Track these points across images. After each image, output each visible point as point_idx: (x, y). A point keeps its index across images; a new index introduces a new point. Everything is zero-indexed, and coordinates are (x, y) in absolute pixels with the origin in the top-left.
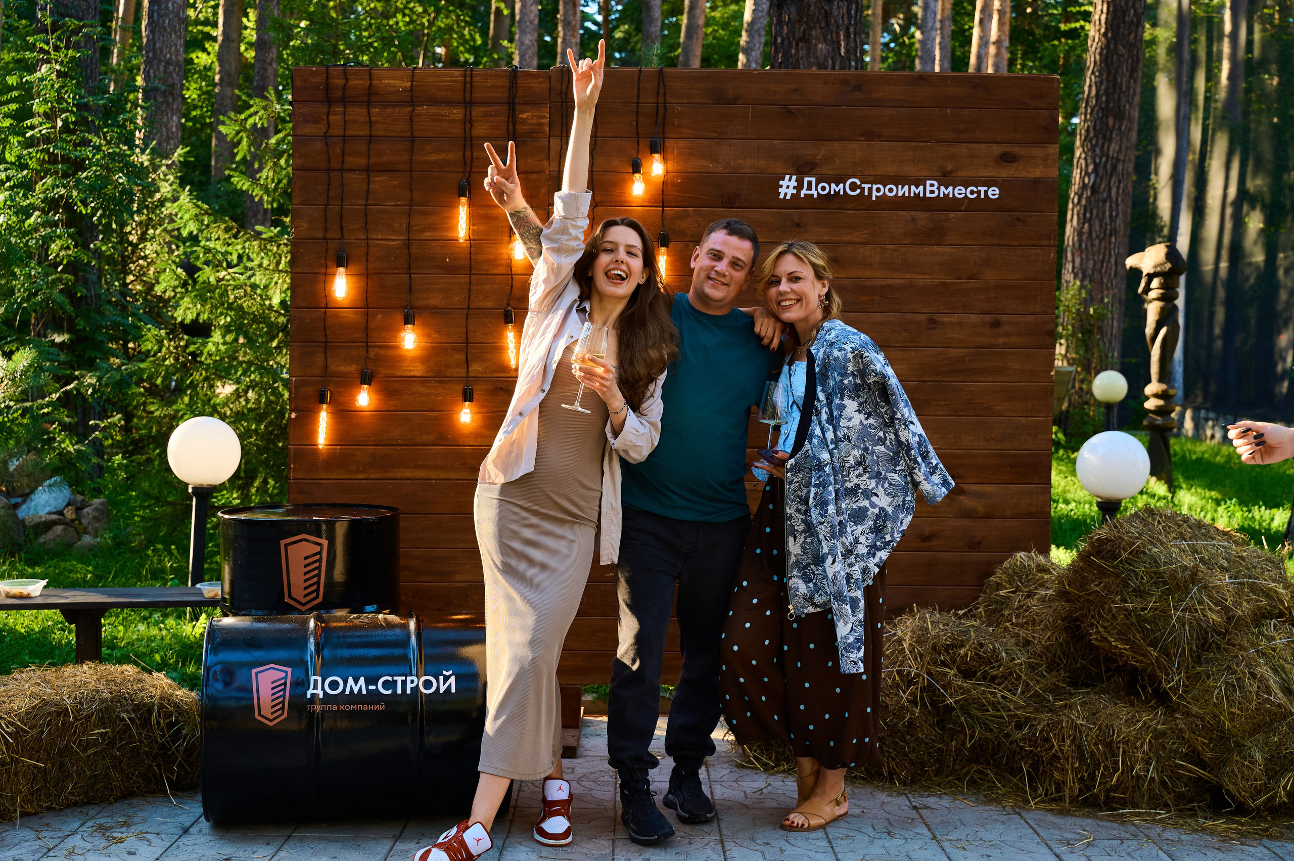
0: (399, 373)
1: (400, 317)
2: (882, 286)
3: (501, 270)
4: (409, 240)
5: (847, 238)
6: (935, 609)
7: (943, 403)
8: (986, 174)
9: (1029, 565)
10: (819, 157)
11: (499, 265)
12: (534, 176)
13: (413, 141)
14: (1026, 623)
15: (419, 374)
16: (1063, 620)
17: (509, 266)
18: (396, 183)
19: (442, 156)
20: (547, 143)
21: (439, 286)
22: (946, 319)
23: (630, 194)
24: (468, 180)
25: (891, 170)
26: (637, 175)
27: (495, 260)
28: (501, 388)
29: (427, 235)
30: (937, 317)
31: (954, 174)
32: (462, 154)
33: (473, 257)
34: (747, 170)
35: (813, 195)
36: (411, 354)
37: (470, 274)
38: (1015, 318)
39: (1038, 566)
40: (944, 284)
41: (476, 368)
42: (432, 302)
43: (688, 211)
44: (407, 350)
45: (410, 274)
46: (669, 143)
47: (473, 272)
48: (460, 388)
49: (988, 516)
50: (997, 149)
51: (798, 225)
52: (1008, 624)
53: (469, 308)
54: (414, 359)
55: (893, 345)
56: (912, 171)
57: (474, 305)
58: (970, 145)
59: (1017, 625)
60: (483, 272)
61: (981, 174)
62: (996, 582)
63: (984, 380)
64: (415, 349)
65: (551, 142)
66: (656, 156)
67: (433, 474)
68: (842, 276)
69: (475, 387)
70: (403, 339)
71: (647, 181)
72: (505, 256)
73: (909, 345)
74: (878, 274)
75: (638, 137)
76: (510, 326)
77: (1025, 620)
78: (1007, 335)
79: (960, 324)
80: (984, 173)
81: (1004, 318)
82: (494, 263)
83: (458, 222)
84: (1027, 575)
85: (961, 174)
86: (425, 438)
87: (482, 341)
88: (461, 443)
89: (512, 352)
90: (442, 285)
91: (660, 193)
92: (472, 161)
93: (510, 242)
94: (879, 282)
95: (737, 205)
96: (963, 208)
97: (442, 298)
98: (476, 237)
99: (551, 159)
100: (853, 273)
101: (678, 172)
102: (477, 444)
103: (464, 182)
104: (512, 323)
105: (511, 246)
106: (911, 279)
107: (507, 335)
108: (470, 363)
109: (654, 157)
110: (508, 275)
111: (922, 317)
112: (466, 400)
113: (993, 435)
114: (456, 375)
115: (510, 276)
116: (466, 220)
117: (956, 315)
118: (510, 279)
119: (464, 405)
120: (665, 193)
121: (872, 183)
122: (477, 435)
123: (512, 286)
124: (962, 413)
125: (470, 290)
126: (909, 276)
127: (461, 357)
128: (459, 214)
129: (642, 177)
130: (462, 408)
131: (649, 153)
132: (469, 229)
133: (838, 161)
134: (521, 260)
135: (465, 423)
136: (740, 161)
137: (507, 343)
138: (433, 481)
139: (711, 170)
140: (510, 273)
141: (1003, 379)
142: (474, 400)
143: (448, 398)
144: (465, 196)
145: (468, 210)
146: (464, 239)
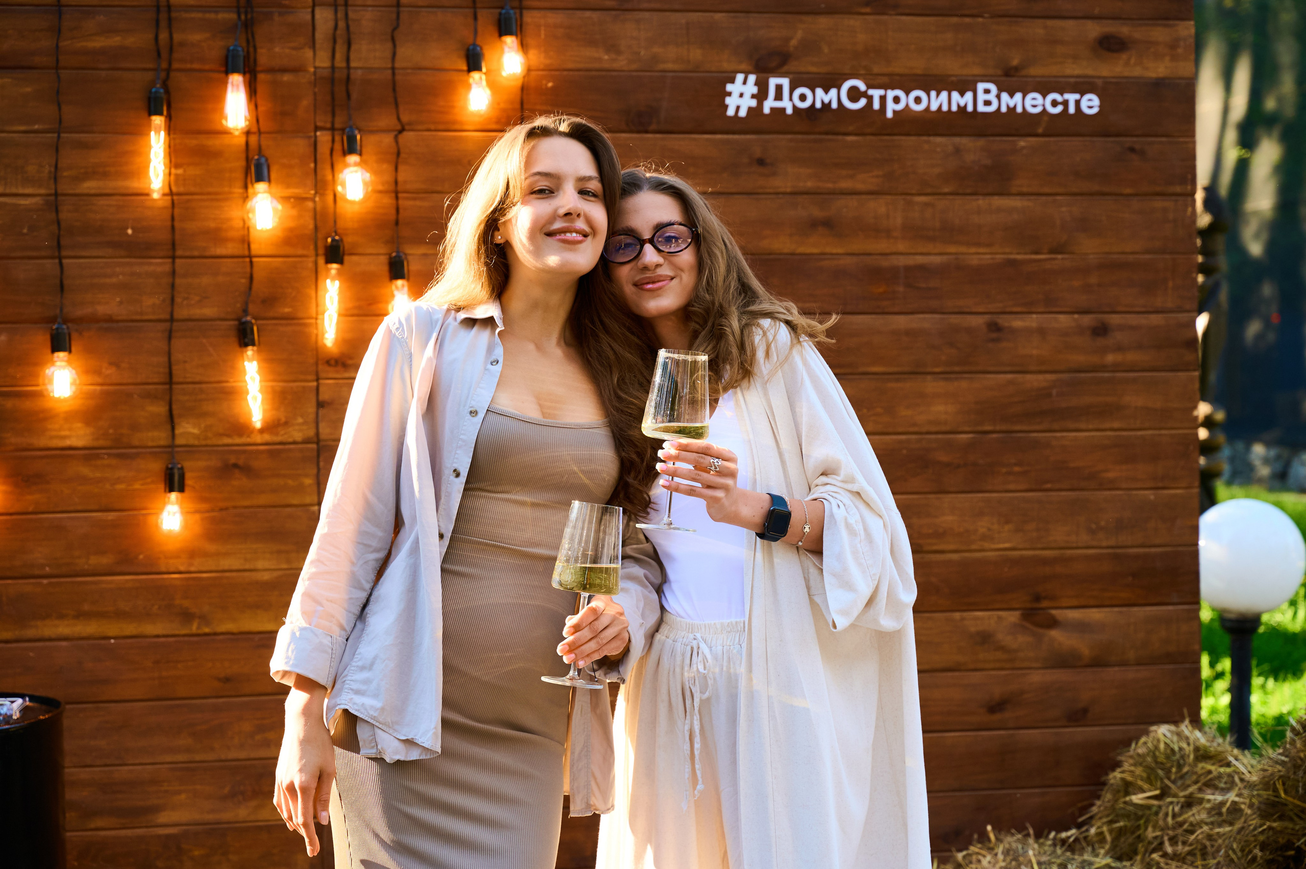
0: (43, 442)
1: (42, 339)
2: (908, 269)
3: (229, 249)
4: (56, 194)
5: (845, 184)
6: (1028, 835)
7: (1017, 469)
8: (1077, 72)
9: (1181, 749)
10: (794, 42)
11: (224, 240)
12: (286, 78)
13: (60, 14)
14: (1190, 853)
15: (80, 443)
16: (1263, 847)
17: (246, 240)
18: (29, 89)
19: (115, 41)
20: (309, 17)
21: (114, 280)
22: (1018, 323)
23: (465, 107)
24: (165, 85)
25: (918, 65)
26: (476, 75)
27: (218, 230)
28: (235, 466)
29: (89, 186)
30: (1004, 321)
31: (1024, 72)
32: (151, 36)
33: (177, 224)
34: (670, 66)
35: (784, 110)
36: (64, 408)
37: (174, 258)
38: (1133, 320)
39: (1197, 749)
40: (1012, 263)
41: (188, 430)
42: (102, 310)
44: (59, 400)
45: (60, 258)
46: (529, 17)
47: (179, 253)
48: (157, 466)
49: (1098, 663)
50: (1094, 30)
51: (761, 162)
52: (1155, 856)
53: (172, 320)
54: (71, 416)
55: (929, 369)
56: (952, 66)
57: (181, 313)
58: (1050, 23)
59: (1175, 857)
60: (196, 253)
61: (1068, 72)
62: (1123, 779)
63: (1083, 426)
64: (73, 398)
65: (318, 16)
66: (510, 40)
67: (113, 629)
68: (840, 251)
69: (187, 465)
70: (51, 381)
71: (492, 85)
72: (238, 224)
73: (957, 369)
74: (901, 247)
75: (474, 7)
76: (250, 352)
77: (1187, 849)
78: (1119, 348)
79: (1041, 332)
80: (1073, 70)
81: (1114, 319)
82: (216, 235)
83: (148, 162)
84: (1180, 767)
85: (1035, 71)
86: (95, 561)
87: (198, 379)
88: (163, 569)
89: (255, 398)
90: (121, 277)
91: (518, 106)
92: (171, 50)
93: (246, 198)
94: (902, 261)
95: (653, 127)
96: (1040, 131)
97: (121, 303)
98: (182, 189)
99: (317, 46)
100: (858, 245)
101: (548, 69)
102: (193, 569)
103: (158, 88)
104: (253, 344)
105: (249, 204)
106: (956, 254)
107: (244, 367)
108: (176, 420)
109: (505, 43)
110: (244, 257)
111: (977, 321)
112: (171, 490)
113: (1103, 523)
114: (150, 444)
115: (248, 260)
116: (164, 158)
117: (1034, 316)
118: (248, 265)
119: (169, 498)
120: (525, 106)
121: (886, 87)
122: (192, 553)
123: (251, 278)
124: (1049, 486)
125: (173, 286)
126: (952, 249)
127: (159, 409)
128: (150, 147)
129: (484, 77)
130: (165, 504)
131: (497, 35)
132: (170, 174)
133: (826, 50)
134: (267, 231)
135: (170, 531)
136: (656, 50)
137: (245, 381)
138: (112, 641)
139: (606, 66)
140: (246, 253)
141: (1116, 425)
142: (187, 489)
143: (137, 486)
144: (161, 114)
145: (168, 139)
146: (161, 192)
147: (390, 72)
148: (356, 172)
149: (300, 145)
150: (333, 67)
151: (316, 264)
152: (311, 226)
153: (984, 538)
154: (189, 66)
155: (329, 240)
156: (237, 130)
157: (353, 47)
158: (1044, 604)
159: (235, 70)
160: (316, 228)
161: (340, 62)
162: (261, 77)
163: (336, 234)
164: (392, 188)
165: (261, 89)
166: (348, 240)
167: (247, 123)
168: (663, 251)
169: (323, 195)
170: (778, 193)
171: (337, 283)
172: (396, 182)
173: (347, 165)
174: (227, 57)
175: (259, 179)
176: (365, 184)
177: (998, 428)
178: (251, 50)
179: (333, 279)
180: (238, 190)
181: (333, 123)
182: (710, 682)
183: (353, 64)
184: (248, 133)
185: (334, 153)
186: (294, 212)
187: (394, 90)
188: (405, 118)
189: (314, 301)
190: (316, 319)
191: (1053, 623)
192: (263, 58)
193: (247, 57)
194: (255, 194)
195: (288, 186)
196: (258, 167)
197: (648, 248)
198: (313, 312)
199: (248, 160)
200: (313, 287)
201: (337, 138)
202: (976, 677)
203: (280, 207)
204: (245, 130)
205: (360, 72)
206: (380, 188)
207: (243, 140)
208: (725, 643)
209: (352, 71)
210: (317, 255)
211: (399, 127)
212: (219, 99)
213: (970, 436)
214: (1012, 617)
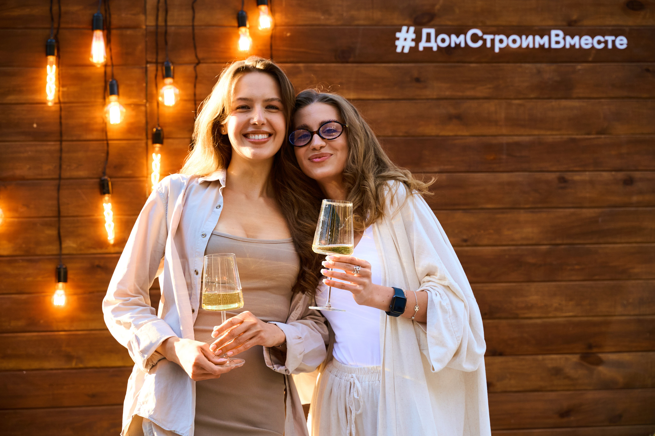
2: (508, 144)
3: (95, 135)
5: (469, 93)
7: (577, 267)
8: (613, 23)
10: (437, 7)
11: (91, 131)
12: (129, 32)
15: (5, 253)
17: (104, 130)
19: (27, 11)
21: (26, 155)
22: (577, 177)
23: (236, 49)
24: (56, 37)
25: (514, 20)
26: (243, 29)
27: (88, 124)
28: (98, 266)
29: (11, 98)
30: (568, 176)
31: (580, 24)
32: (48, 8)
33: (63, 121)
34: (361, 22)
37: (61, 141)
38: (649, 175)
40: (573, 140)
41: (70, 245)
42: (18, 173)
43: (298, 68)
47: (65, 138)
48: (51, 267)
49: (628, 386)
51: (418, 80)
53: (60, 178)
55: (522, 206)
56: (535, 20)
57: (66, 174)
60: (75, 138)
61: (607, 23)
63: (618, 240)
66: (264, 8)
67: (25, 365)
68: (467, 134)
69: (69, 266)
71: (253, 35)
72: (99, 120)
73: (539, 205)
74: (504, 131)
76: (107, 197)
78: (641, 193)
79: (592, 183)
80: (611, 22)
81: (637, 175)
82: (87, 127)
83: (45, 83)
85: (588, 22)
86: (14, 324)
87: (76, 214)
88: (55, 329)
89: (110, 225)
90: (30, 153)
91: (268, 47)
92: (60, 16)
93: (104, 104)
94: (505, 140)
95: (351, 59)
96: (590, 59)
97: (30, 169)
98: (66, 100)
99: (148, 12)
100: (477, 130)
101: (287, 25)
102: (73, 329)
103: (52, 40)
104: (108, 193)
105: (106, 109)
106: (539, 135)
107: (103, 206)
108: (63, 239)
109: (260, 9)
110: (103, 140)
111: (552, 176)
112: (59, 281)
113: (631, 301)
114: (47, 253)
115: (105, 142)
116: (56, 81)
117: (587, 173)
118: (106, 145)
119: (58, 286)
120: (273, 48)
121: (494, 33)
122: (72, 319)
123: (108, 153)
124: (597, 277)
125: (61, 158)
126: (536, 132)
127: (53, 232)
128: (46, 74)
129: (248, 30)
130: (55, 290)
131: (255, 4)
132: (59, 91)
133: (457, 11)
134: (117, 125)
135: (58, 306)
136: (354, 13)
137: (104, 215)
138: (25, 372)
139: (323, 22)
140: (105, 138)
141: (639, 240)
142: (69, 280)
143: (39, 279)
144: (52, 54)
145: (58, 70)
146: (54, 102)
147: (191, 28)
148: (170, 88)
149: (137, 73)
150: (157, 26)
151: (147, 144)
152: (144, 121)
153: (556, 309)
154: (70, 26)
155: (155, 130)
156: (99, 64)
157: (170, 13)
158: (595, 350)
159: (98, 28)
160: (147, 123)
161: (161, 22)
162: (114, 32)
163: (159, 126)
164: (192, 98)
165: (113, 39)
166: (166, 130)
167: (105, 60)
168: (325, 139)
169: (151, 103)
170: (428, 99)
171: (159, 155)
172: (195, 95)
173: (165, 85)
174: (93, 21)
175: (112, 93)
176: (176, 95)
177: (565, 242)
178: (108, 16)
179: (157, 153)
180: (100, 100)
181: (157, 59)
182: (361, 404)
183: (169, 23)
184: (106, 65)
185: (158, 78)
186: (133, 113)
187: (194, 39)
188: (200, 55)
189: (145, 167)
190: (147, 177)
191: (600, 362)
192: (115, 20)
193: (105, 21)
194: (110, 102)
195: (130, 97)
196: (112, 86)
197: (316, 137)
198: (145, 173)
199: (106, 82)
200: (145, 158)
201: (160, 68)
202: (552, 395)
203: (124, 110)
204: (104, 64)
205: (173, 28)
206: (185, 98)
207: (102, 70)
208: (370, 380)
209: (168, 28)
210: (147, 138)
211: (197, 61)
212: (88, 45)
213: (548, 247)
214: (575, 358)
